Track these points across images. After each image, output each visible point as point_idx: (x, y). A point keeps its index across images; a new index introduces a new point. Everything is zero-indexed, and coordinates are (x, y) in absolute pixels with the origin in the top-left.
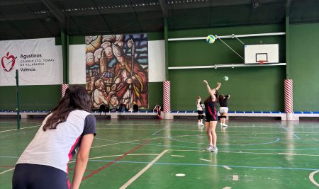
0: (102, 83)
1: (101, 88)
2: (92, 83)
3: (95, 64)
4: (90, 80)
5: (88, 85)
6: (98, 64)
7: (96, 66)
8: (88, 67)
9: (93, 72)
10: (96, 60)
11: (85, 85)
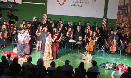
0: (128, 20)
1: (126, 23)
2: (121, 19)
3: (124, 6)
4: (120, 17)
5: (118, 20)
6: (127, 6)
7: (125, 8)
8: (120, 8)
9: (122, 12)
10: (126, 4)
11: (116, 20)
